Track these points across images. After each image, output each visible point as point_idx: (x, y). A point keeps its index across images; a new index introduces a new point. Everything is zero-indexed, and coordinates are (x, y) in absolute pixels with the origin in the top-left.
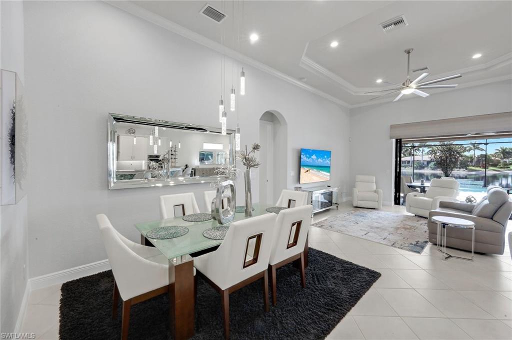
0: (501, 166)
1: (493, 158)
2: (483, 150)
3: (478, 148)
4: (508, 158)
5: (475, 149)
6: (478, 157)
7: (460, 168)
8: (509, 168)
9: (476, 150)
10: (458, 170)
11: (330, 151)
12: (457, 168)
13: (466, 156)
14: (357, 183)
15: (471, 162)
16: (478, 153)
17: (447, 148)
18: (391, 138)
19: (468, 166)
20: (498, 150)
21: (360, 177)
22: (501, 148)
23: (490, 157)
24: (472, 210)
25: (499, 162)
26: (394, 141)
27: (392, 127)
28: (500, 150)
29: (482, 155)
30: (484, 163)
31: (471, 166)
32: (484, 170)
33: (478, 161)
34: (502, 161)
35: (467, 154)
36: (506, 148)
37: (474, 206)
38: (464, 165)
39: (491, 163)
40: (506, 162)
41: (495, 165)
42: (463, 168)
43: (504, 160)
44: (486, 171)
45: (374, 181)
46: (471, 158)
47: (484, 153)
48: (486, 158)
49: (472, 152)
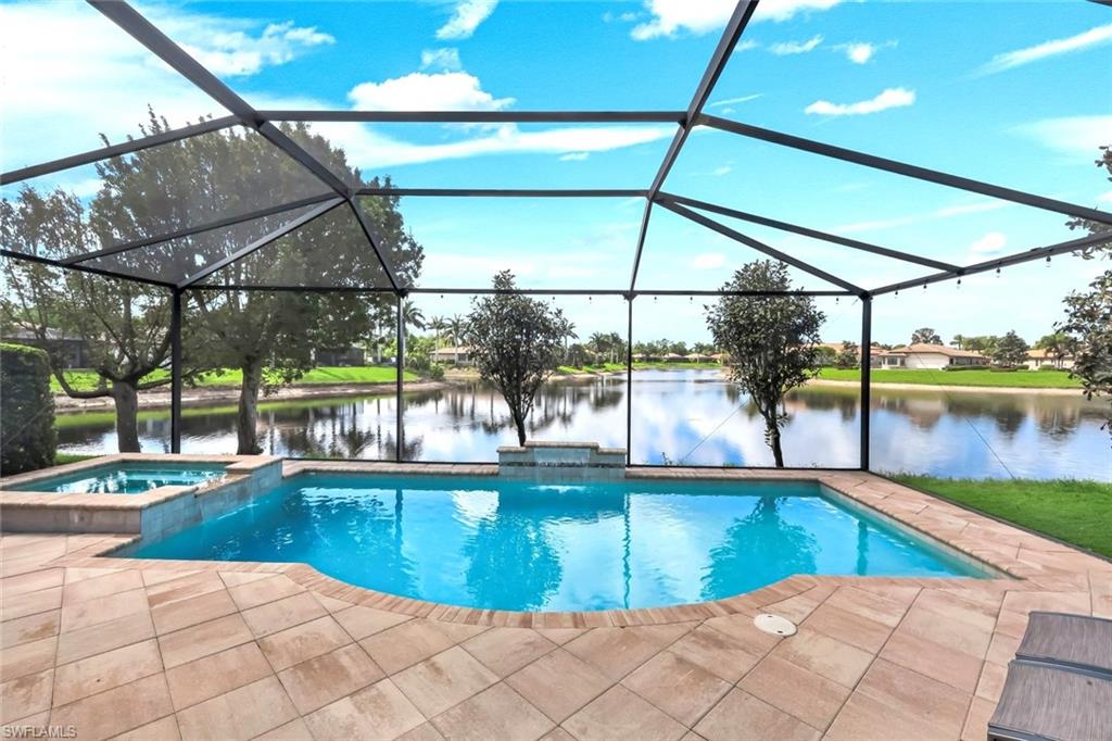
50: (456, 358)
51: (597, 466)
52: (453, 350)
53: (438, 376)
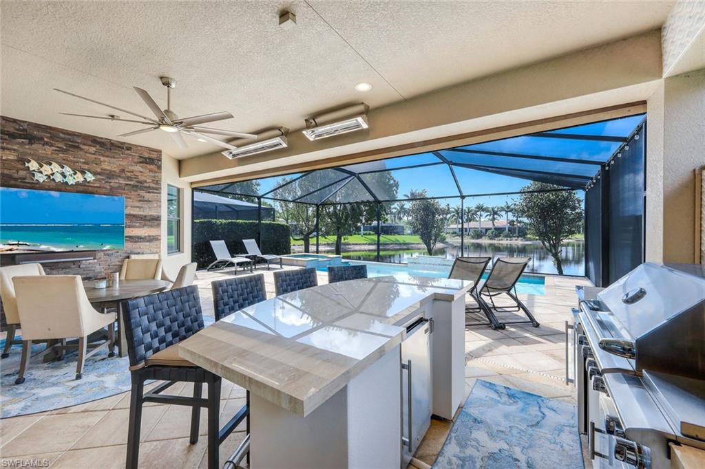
38: (522, 233)
42: (521, 237)
50: (457, 231)
52: (456, 226)
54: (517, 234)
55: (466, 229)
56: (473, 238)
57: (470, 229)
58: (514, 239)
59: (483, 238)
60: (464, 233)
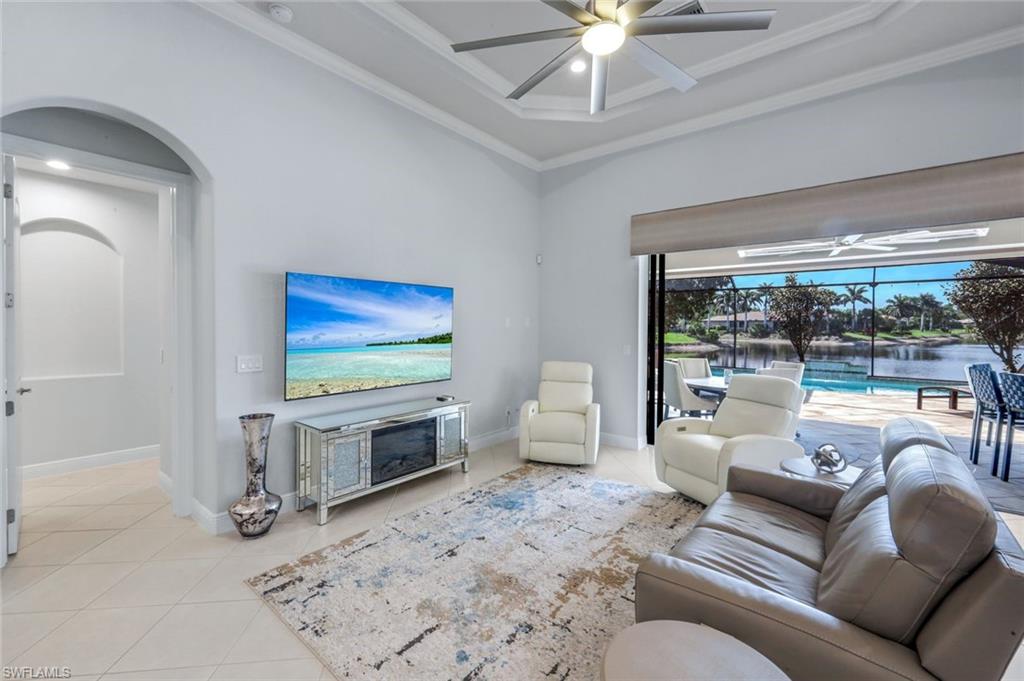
0: (898, 331)
1: (884, 316)
2: (868, 301)
3: (860, 298)
4: (908, 316)
5: (855, 299)
6: (860, 315)
7: (829, 335)
8: (910, 334)
9: (857, 302)
10: (827, 340)
11: (452, 289)
12: (824, 335)
13: (839, 313)
14: (544, 385)
15: (849, 323)
16: (860, 306)
17: (798, 293)
18: (635, 253)
19: (844, 331)
20: (892, 301)
21: (552, 368)
22: (896, 297)
23: (878, 314)
24: (833, 508)
25: (893, 323)
26: (643, 261)
27: (638, 221)
28: (895, 300)
29: (866, 310)
30: (870, 325)
31: (848, 331)
32: (870, 338)
33: (860, 322)
34: (898, 322)
35: (841, 308)
36: (905, 299)
37: (838, 494)
38: (836, 329)
39: (881, 326)
40: (905, 323)
41: (887, 330)
42: (835, 335)
43: (902, 320)
44: (873, 341)
45: (590, 379)
46: (848, 315)
47: (869, 306)
48: (873, 315)
49: (849, 305)
50: (727, 325)
51: (849, 372)
52: (724, 318)
53: (713, 339)
54: (828, 331)
55: (742, 323)
56: (754, 335)
57: (748, 322)
58: (823, 338)
59: (771, 336)
60: (738, 328)
